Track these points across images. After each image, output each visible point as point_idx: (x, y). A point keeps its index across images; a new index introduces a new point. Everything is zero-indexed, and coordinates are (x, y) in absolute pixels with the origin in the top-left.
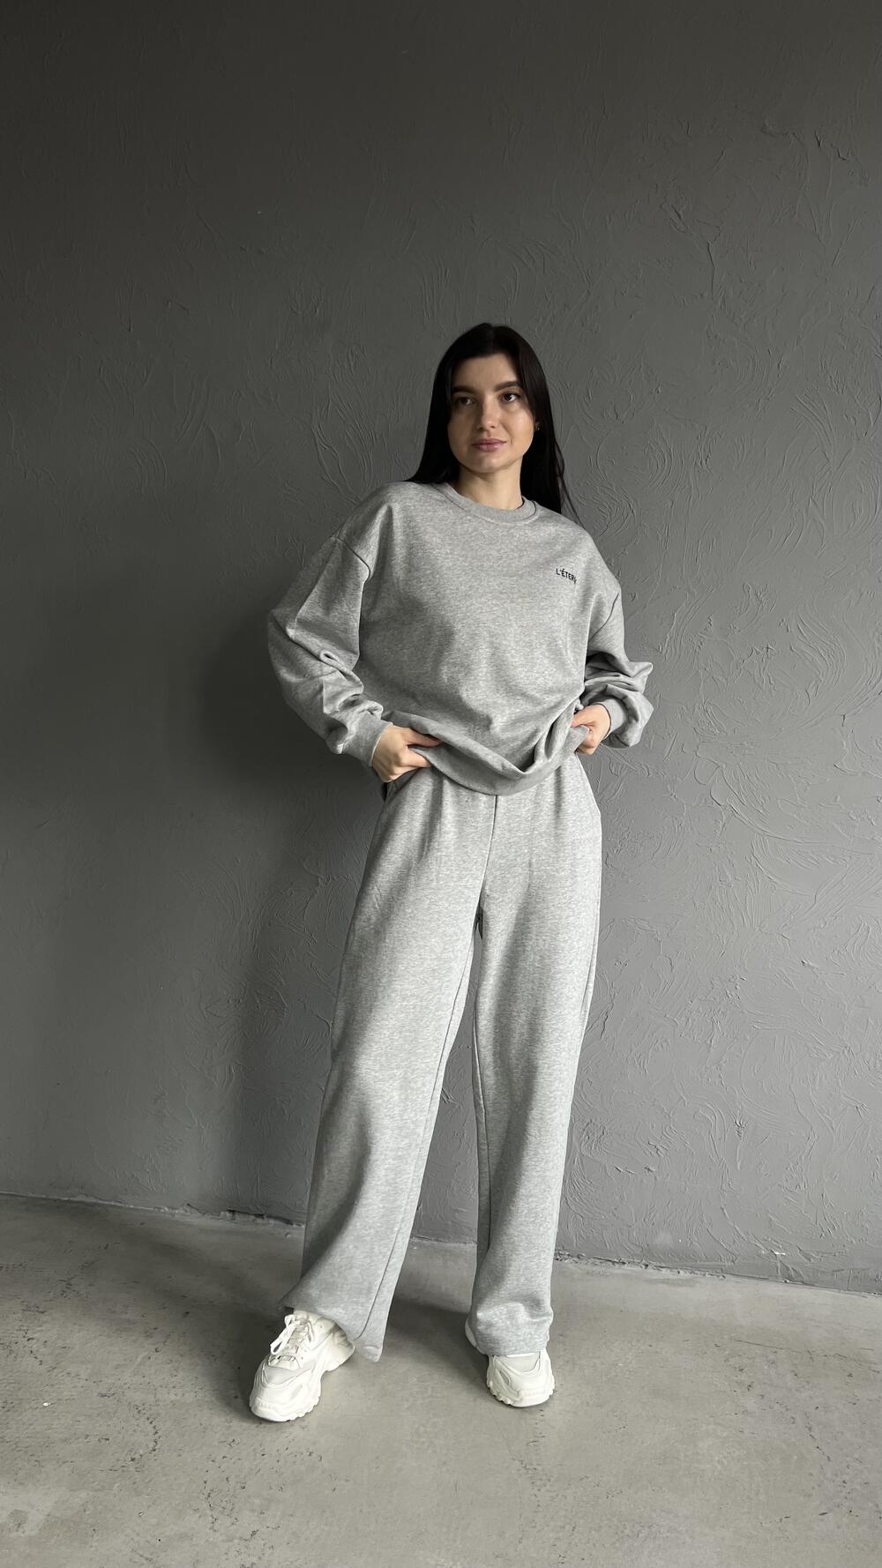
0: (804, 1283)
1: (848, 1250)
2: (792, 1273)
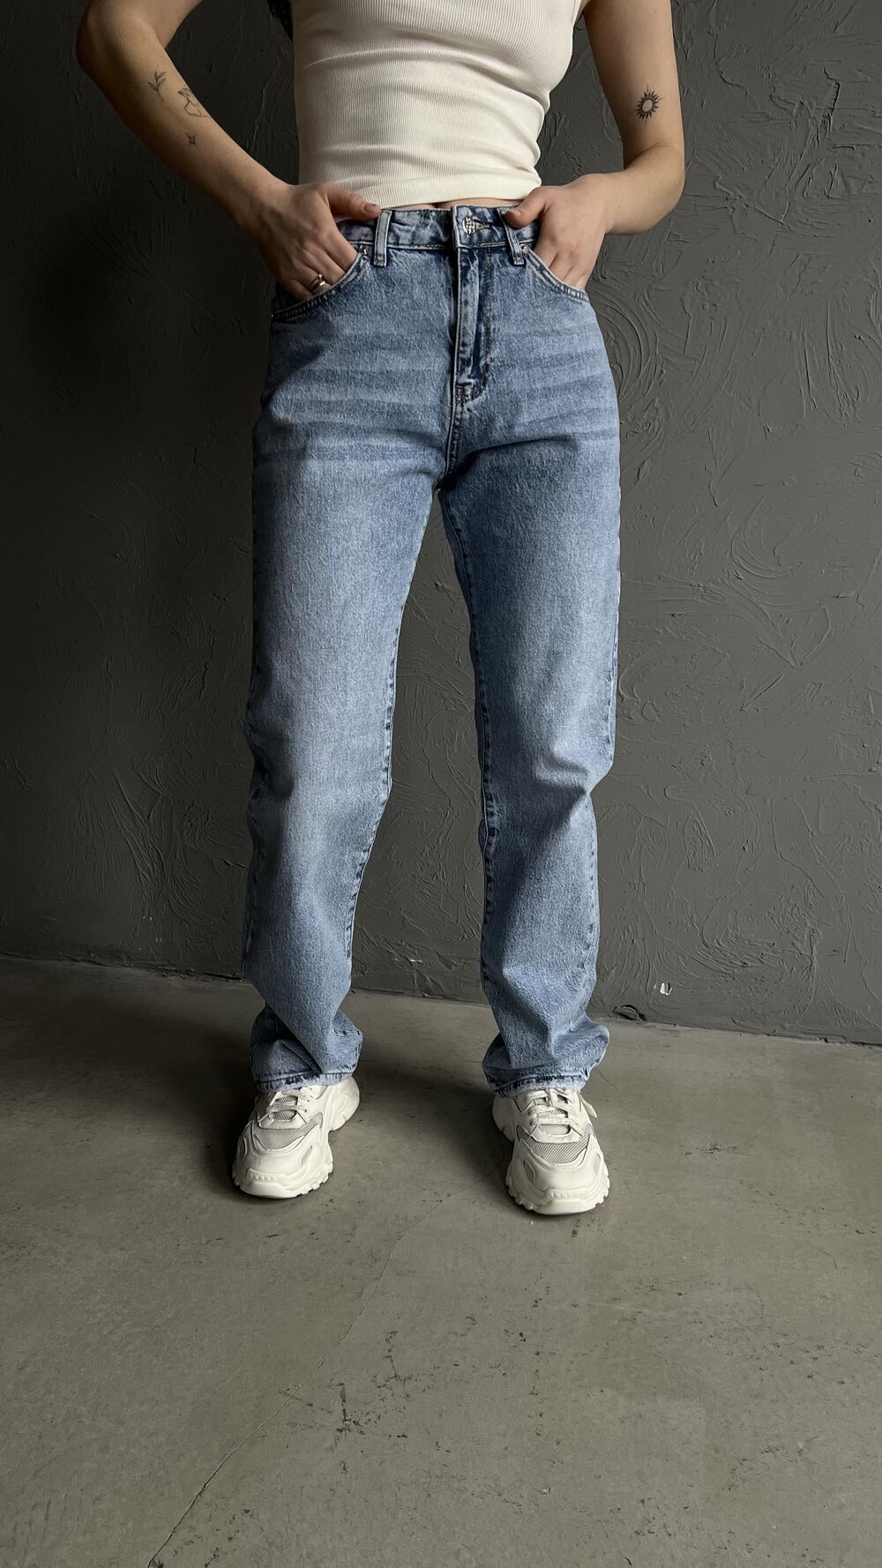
0: (445, 997)
2: (431, 985)
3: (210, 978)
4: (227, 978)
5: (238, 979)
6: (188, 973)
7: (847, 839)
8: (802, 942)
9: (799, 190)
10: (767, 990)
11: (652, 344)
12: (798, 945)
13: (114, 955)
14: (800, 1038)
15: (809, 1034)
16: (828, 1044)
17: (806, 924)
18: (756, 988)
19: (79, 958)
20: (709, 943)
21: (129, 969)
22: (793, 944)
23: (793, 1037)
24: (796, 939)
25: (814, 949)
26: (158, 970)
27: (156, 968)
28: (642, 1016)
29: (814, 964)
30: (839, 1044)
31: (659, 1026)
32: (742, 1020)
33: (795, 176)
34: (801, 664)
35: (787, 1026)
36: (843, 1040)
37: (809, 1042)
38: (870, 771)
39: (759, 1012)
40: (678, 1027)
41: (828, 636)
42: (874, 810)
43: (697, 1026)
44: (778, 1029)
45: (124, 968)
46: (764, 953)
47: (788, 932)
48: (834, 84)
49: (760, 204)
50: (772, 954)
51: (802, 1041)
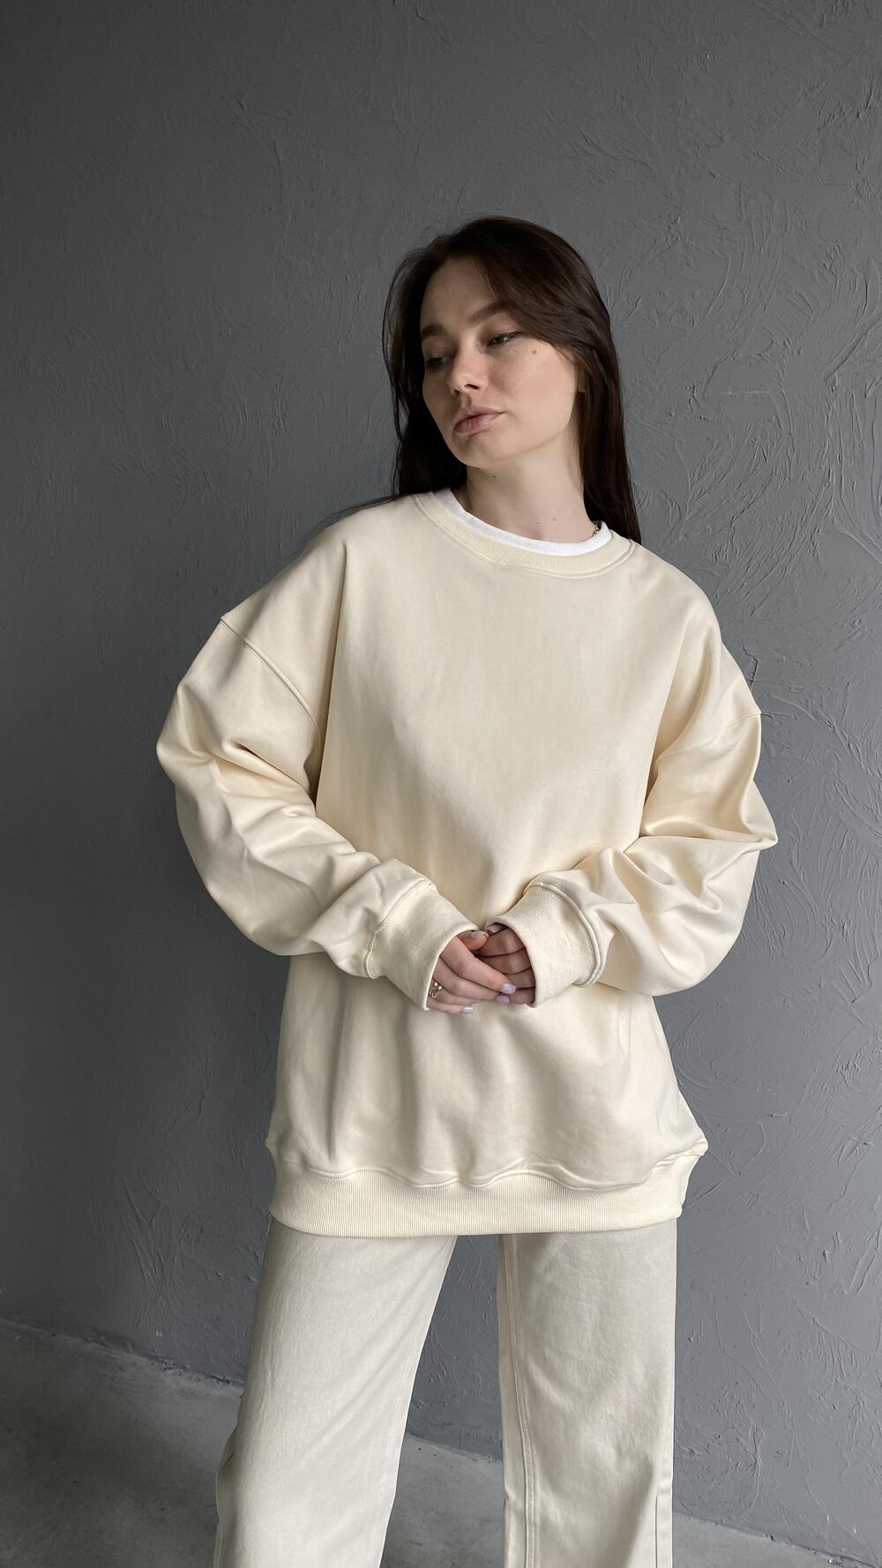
0: (416, 1435)
1: (458, 1401)
3: (203, 1377)
4: (219, 1380)
5: (229, 1382)
6: (184, 1368)
7: (787, 1347)
8: (746, 1439)
10: (713, 1480)
12: (742, 1440)
13: (121, 1342)
14: (747, 1532)
15: (755, 1529)
16: (776, 1543)
17: (749, 1422)
18: (703, 1476)
19: (90, 1339)
21: (133, 1356)
22: (738, 1439)
23: (740, 1529)
24: (742, 1436)
25: (758, 1448)
26: (157, 1360)
27: (156, 1358)
29: (758, 1463)
30: (784, 1544)
34: (740, 1173)
35: (733, 1518)
36: (789, 1541)
37: (757, 1538)
38: (807, 1283)
39: (707, 1500)
41: (764, 1150)
42: (811, 1322)
44: (725, 1520)
45: (128, 1355)
46: (711, 1443)
47: (733, 1427)
48: (752, 660)
50: (716, 1445)
51: (748, 1537)
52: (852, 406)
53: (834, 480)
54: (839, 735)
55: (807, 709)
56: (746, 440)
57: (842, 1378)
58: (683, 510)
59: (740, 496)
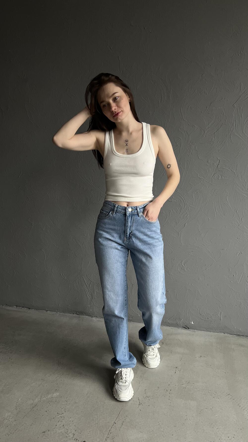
3: (101, 318)
9: (213, 178)
10: (212, 323)
11: (187, 203)
12: (218, 315)
13: (82, 313)
14: (219, 333)
15: (221, 332)
17: (219, 311)
18: (210, 323)
19: (75, 314)
20: (201, 314)
23: (217, 333)
24: (218, 313)
25: (221, 316)
26: (91, 316)
28: (188, 328)
29: (222, 318)
30: (226, 334)
31: (192, 330)
32: (208, 329)
33: (212, 175)
34: (217, 261)
35: (216, 330)
38: (231, 282)
39: (211, 328)
40: (195, 330)
41: (222, 256)
42: (232, 289)
43: (199, 330)
44: (215, 331)
45: (84, 316)
47: (216, 312)
48: (219, 160)
49: (206, 180)
50: (213, 316)
51: (220, 334)
52: (238, 111)
53: (234, 125)
54: (236, 174)
55: (229, 169)
56: (217, 117)
57: (238, 299)
58: (205, 131)
59: (216, 128)
